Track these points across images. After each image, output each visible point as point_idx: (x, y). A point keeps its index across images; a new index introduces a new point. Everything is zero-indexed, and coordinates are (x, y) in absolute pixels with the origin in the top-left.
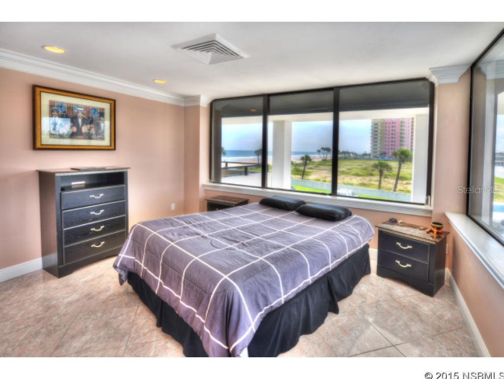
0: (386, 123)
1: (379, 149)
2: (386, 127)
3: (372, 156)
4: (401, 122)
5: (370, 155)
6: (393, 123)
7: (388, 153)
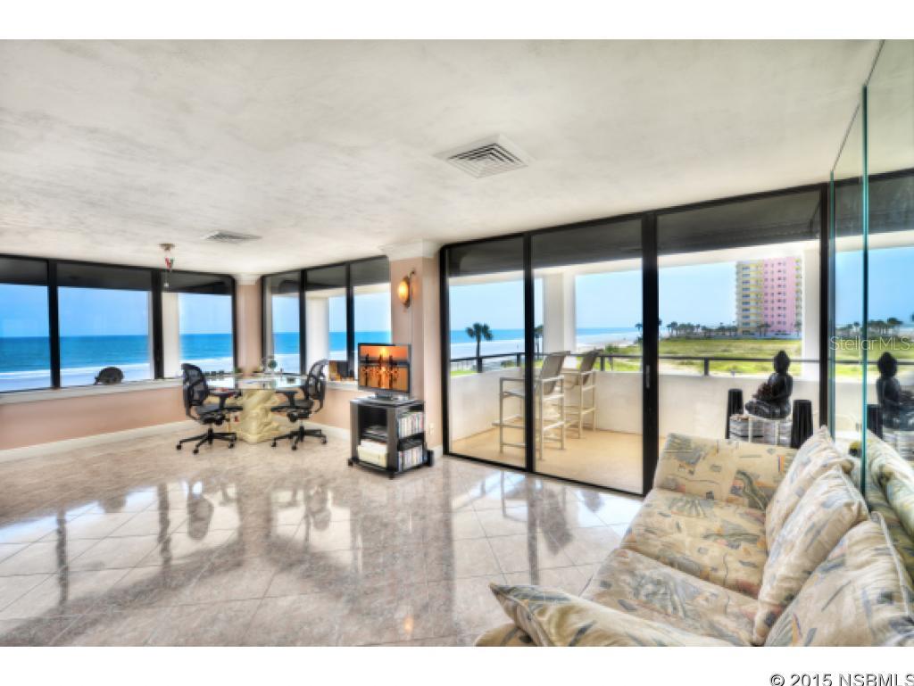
0: (766, 265)
1: (752, 318)
2: (766, 273)
3: (739, 332)
4: (797, 262)
5: (734, 329)
6: (780, 264)
7: (773, 323)
